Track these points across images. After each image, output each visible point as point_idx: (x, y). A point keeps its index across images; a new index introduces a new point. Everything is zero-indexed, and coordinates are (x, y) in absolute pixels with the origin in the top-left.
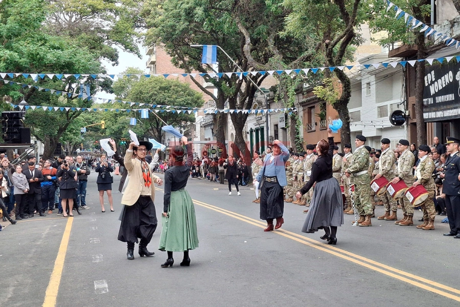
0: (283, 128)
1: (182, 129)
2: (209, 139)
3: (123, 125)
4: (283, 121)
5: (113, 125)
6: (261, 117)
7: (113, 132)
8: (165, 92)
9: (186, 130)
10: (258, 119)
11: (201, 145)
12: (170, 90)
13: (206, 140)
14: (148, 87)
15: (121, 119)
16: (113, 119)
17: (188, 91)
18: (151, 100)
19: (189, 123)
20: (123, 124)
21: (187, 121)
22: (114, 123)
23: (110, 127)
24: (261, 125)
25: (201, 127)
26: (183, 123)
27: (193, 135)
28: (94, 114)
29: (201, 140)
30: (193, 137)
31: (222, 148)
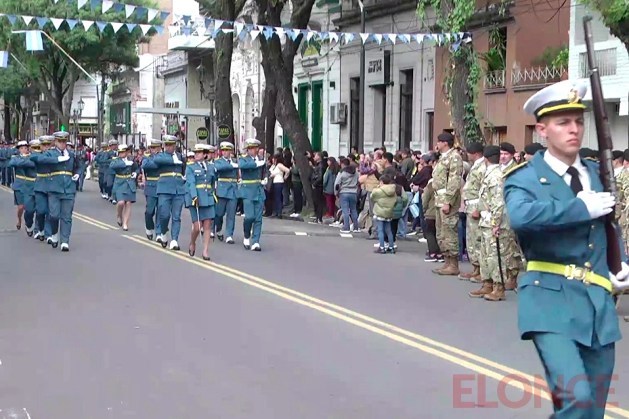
0: (375, 87)
1: (109, 81)
2: (177, 105)
4: (380, 68)
6: (316, 60)
9: (117, 83)
10: (307, 63)
11: (154, 118)
13: (169, 105)
18: (45, 13)
19: (124, 68)
21: (119, 64)
24: (314, 79)
25: (158, 76)
26: (111, 68)
27: (135, 93)
29: (153, 107)
30: (136, 98)
31: (227, 127)
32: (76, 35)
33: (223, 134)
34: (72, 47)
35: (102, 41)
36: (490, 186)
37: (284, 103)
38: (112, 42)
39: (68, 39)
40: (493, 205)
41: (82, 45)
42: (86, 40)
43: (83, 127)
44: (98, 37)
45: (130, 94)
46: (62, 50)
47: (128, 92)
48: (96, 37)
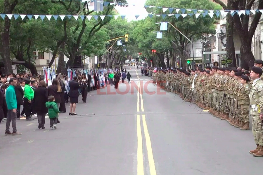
3: (153, 39)
5: (144, 39)
7: (145, 45)
8: (185, 7)
9: (207, 41)
12: (190, 4)
14: (170, 3)
15: (151, 34)
16: (144, 33)
17: (207, 5)
19: (210, 35)
20: (153, 37)
21: (208, 34)
22: (146, 37)
23: (142, 41)
26: (204, 35)
27: (212, 46)
28: (126, 29)
29: (219, 51)
30: (213, 48)
31: (231, 59)
32: (186, 23)
33: (229, 62)
34: (184, 28)
35: (197, 24)
36: (258, 91)
37: (244, 47)
38: (201, 24)
39: (182, 25)
40: (260, 101)
41: (188, 27)
42: (190, 24)
43: (197, 61)
44: (195, 23)
45: (210, 46)
46: (177, 29)
47: (210, 45)
48: (194, 22)
